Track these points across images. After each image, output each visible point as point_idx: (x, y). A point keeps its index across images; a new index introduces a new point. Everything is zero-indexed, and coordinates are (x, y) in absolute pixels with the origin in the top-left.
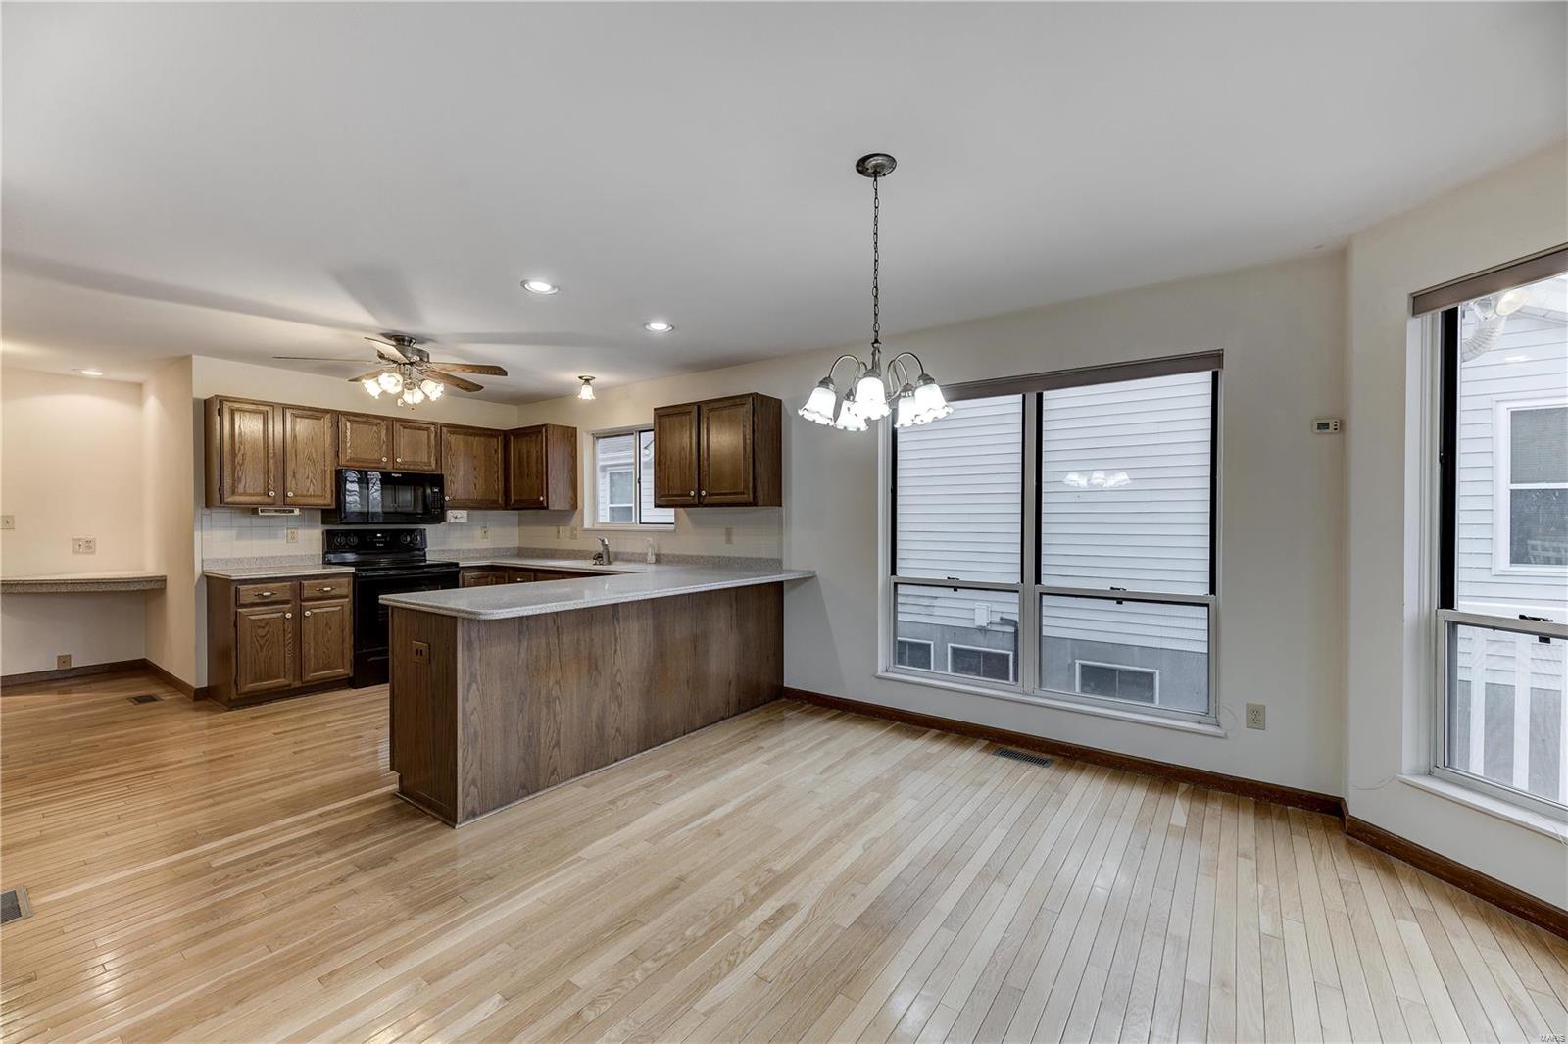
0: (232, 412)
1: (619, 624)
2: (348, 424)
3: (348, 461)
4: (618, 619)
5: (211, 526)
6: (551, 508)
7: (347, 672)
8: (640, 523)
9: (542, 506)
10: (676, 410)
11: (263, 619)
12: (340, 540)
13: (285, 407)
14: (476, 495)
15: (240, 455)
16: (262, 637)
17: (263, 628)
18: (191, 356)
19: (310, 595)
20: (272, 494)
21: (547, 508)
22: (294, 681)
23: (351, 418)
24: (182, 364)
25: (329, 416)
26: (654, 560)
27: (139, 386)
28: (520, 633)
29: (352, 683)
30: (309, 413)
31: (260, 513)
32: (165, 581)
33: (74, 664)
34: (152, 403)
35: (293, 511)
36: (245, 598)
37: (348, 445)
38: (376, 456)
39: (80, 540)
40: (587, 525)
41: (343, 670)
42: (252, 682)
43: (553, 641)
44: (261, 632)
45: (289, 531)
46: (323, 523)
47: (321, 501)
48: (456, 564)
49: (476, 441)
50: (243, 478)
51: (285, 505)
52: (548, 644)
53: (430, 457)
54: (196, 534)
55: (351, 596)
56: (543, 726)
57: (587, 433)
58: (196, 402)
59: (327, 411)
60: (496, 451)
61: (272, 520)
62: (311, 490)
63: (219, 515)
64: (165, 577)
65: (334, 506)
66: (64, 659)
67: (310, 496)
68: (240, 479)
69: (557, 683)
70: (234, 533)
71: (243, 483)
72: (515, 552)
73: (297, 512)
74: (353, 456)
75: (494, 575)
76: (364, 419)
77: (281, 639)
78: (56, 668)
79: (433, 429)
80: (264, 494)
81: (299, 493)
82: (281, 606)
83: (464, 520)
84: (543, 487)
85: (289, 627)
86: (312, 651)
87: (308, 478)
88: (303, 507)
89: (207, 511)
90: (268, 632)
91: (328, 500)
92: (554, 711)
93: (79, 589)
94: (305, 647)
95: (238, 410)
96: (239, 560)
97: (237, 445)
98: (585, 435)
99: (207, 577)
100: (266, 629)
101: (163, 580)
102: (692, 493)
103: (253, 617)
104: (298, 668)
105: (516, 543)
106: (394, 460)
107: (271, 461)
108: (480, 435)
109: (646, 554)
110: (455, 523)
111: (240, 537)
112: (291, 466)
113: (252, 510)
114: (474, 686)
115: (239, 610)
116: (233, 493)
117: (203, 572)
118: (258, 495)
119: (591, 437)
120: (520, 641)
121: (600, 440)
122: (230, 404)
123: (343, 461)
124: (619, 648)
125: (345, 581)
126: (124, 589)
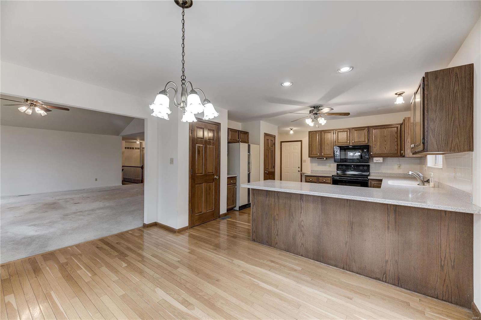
1: (303, 202)
3: (338, 143)
4: (303, 200)
5: (312, 162)
12: (340, 167)
13: (322, 131)
14: (386, 152)
20: (319, 154)
23: (339, 131)
25: (333, 131)
28: (267, 195)
30: (328, 131)
35: (324, 159)
36: (307, 180)
38: (346, 141)
43: (276, 200)
45: (329, 164)
47: (330, 156)
49: (386, 130)
51: (322, 157)
52: (274, 201)
53: (365, 139)
54: (310, 164)
56: (272, 227)
63: (314, 160)
65: (333, 157)
67: (328, 154)
68: (312, 151)
69: (277, 215)
76: (343, 130)
79: (366, 129)
81: (325, 153)
87: (327, 149)
88: (326, 157)
92: (276, 223)
106: (352, 142)
107: (319, 146)
112: (323, 146)
114: (254, 206)
116: (311, 154)
118: (316, 155)
120: (266, 197)
122: (311, 133)
124: (302, 212)
125: (330, 179)
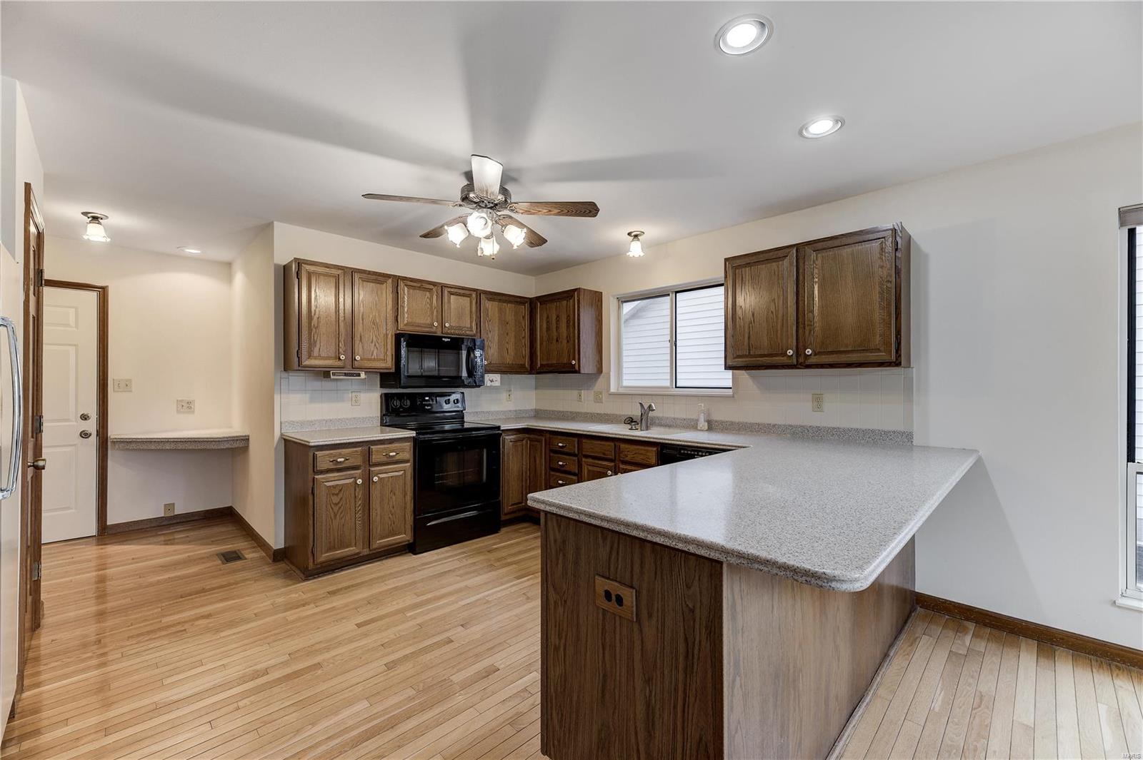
0: (309, 275)
2: (406, 288)
3: (406, 325)
5: (289, 390)
6: (582, 371)
7: (408, 539)
8: (676, 387)
9: (574, 370)
10: (761, 257)
11: (337, 485)
12: (397, 403)
13: (353, 271)
14: (509, 359)
15: (315, 318)
16: (336, 504)
17: (337, 495)
18: (273, 222)
19: (379, 460)
20: (342, 357)
21: (578, 372)
22: (363, 549)
23: (409, 283)
24: (263, 232)
25: (390, 280)
26: (706, 428)
27: (229, 265)
29: (412, 548)
30: (374, 277)
31: (332, 377)
32: (248, 439)
33: (177, 512)
34: (239, 278)
35: (359, 375)
36: (323, 463)
37: (406, 310)
38: (429, 321)
39: (182, 401)
40: (613, 390)
41: (405, 537)
42: (327, 552)
44: (335, 499)
45: (354, 394)
46: (382, 386)
47: (382, 365)
48: (498, 428)
49: (509, 308)
50: (318, 342)
51: (352, 370)
53: (471, 322)
54: (275, 396)
55: (412, 460)
57: (613, 296)
58: (277, 267)
59: (389, 276)
60: (524, 317)
61: (339, 383)
62: (375, 354)
63: (296, 379)
64: (249, 436)
65: (393, 370)
66: (170, 507)
67: (374, 360)
68: (315, 342)
70: (307, 396)
71: (318, 346)
72: (533, 414)
73: (363, 375)
74: (410, 320)
75: (529, 438)
76: (419, 285)
77: (353, 504)
78: (163, 515)
79: (474, 296)
80: (336, 358)
81: (365, 356)
82: (353, 472)
83: (497, 384)
84: (575, 351)
85: (360, 494)
86: (379, 517)
87: (372, 342)
88: (369, 371)
89: (285, 375)
90: (341, 499)
91: (389, 364)
93: (180, 446)
94: (373, 513)
95: (315, 273)
96: (312, 423)
97: (313, 308)
98: (611, 299)
99: (284, 439)
100: (340, 496)
101: (246, 439)
102: (790, 352)
103: (327, 484)
104: (367, 534)
105: (533, 406)
106: (442, 325)
107: (342, 324)
108: (510, 302)
109: (697, 420)
110: (491, 386)
111: (312, 400)
112: (359, 328)
113: (326, 374)
115: (316, 477)
116: (310, 357)
117: (282, 434)
118: (328, 358)
119: (616, 301)
121: (624, 304)
122: (308, 267)
123: (401, 326)
125: (407, 445)
126: (215, 447)
